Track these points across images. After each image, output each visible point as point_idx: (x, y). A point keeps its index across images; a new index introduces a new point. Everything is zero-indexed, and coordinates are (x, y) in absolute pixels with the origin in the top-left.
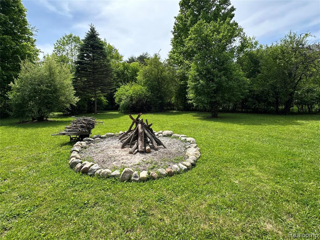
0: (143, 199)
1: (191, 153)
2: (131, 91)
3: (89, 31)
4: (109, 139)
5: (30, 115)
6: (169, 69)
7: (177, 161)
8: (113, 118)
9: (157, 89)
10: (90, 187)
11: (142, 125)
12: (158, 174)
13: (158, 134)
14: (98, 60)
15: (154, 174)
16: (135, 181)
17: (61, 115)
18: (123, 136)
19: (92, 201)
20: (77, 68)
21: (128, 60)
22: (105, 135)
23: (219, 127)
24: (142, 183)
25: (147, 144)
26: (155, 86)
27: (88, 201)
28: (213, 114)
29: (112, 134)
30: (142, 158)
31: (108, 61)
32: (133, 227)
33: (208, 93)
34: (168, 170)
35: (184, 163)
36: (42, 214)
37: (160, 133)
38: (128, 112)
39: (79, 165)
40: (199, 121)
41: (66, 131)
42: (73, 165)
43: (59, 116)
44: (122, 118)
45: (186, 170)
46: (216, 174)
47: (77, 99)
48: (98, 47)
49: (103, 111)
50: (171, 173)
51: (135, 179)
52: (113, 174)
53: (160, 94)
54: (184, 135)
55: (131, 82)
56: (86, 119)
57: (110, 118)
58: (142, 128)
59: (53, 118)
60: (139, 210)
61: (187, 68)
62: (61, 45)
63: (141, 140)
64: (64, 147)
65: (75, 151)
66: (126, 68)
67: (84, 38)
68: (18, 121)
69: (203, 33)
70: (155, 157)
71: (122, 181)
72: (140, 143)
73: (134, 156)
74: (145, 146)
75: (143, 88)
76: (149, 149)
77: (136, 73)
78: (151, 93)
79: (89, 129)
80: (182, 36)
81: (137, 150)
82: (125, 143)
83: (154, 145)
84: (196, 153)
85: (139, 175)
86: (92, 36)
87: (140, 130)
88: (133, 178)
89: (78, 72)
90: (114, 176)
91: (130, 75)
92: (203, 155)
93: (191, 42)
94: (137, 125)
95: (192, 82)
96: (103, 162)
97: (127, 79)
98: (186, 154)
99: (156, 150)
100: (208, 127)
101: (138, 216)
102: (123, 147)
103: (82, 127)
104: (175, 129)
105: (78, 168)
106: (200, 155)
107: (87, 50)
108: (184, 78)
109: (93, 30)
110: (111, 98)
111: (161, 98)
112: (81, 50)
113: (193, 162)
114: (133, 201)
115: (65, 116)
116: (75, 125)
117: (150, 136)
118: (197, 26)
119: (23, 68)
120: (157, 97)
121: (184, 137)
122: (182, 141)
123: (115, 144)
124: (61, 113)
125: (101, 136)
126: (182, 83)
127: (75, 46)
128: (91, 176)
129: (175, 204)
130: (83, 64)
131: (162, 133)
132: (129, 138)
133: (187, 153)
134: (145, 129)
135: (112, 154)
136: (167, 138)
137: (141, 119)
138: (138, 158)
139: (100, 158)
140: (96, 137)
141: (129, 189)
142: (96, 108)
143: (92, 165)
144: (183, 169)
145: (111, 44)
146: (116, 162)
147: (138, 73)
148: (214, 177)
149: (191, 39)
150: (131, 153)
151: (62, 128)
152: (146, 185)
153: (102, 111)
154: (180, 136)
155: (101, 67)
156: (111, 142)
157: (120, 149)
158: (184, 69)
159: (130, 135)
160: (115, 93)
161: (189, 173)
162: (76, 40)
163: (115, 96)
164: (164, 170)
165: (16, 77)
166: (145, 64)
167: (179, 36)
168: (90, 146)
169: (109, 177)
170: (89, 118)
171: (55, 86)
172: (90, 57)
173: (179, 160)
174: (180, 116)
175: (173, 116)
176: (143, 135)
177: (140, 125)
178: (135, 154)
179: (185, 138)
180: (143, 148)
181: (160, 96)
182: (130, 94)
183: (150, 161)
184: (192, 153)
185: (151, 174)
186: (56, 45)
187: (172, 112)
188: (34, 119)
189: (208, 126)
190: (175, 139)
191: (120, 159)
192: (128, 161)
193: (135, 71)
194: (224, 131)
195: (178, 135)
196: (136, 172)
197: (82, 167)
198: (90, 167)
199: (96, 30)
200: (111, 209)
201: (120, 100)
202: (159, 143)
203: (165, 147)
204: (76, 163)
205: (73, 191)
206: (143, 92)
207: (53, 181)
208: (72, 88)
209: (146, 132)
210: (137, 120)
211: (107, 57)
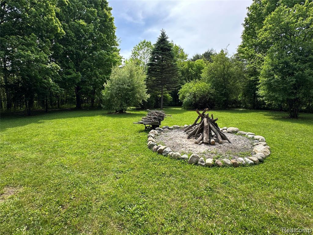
0: (210, 180)
1: (258, 150)
2: (195, 88)
3: (160, 36)
4: (176, 130)
5: (115, 108)
6: (237, 64)
7: (243, 156)
8: (177, 113)
9: (222, 85)
10: (165, 164)
11: (207, 119)
12: (223, 163)
13: (222, 130)
14: (166, 61)
15: (219, 162)
16: (202, 165)
17: (135, 109)
18: (188, 129)
19: (168, 173)
20: (149, 69)
21: (193, 58)
22: (172, 127)
23: (299, 128)
24: (207, 168)
25: (211, 138)
26: (220, 82)
27: (165, 172)
28: (291, 114)
29: (178, 126)
30: (207, 148)
31: (175, 61)
32: (202, 196)
33: (285, 90)
34: (234, 161)
35: (250, 157)
36: (136, 174)
37: (225, 129)
38: (190, 109)
39: (155, 147)
40: (271, 120)
41: (143, 121)
42: (151, 147)
43: (133, 110)
44: (185, 113)
45: (251, 165)
46: (289, 174)
47: (149, 96)
48: (167, 49)
49: (168, 107)
50: (236, 165)
51: (202, 164)
52: (183, 156)
53: (225, 91)
54: (251, 133)
55: (194, 80)
56: (158, 112)
57: (174, 113)
58: (207, 122)
59: (129, 111)
60: (207, 187)
61: (259, 62)
62: (137, 50)
63: (206, 133)
64: (141, 133)
65: (151, 136)
66: (191, 66)
67: (155, 43)
68: (107, 112)
69: (283, 21)
70: (220, 149)
71: (190, 163)
72: (205, 136)
73: (199, 146)
74: (210, 139)
75: (207, 85)
76: (214, 141)
77: (200, 70)
78: (215, 89)
79: (160, 120)
80: (255, 27)
81: (201, 142)
82: (190, 134)
83: (219, 139)
84: (265, 150)
85: (205, 160)
86: (163, 40)
87: (206, 124)
88: (199, 163)
89: (149, 72)
90: (183, 158)
91: (194, 72)
92: (273, 154)
93: (266, 33)
94: (202, 119)
95: (265, 77)
96: (173, 147)
97: (191, 77)
98: (253, 151)
99: (221, 143)
100: (283, 128)
101: (205, 190)
102: (189, 138)
103: (155, 118)
104: (240, 127)
105: (155, 149)
106: (269, 153)
107: (158, 53)
108: (254, 73)
109: (163, 35)
110: (175, 95)
111: (226, 95)
112: (153, 53)
113: (261, 158)
114: (200, 179)
115: (138, 110)
116: (150, 116)
117: (215, 130)
118: (274, 14)
119: (113, 71)
120: (222, 95)
121: (251, 134)
122: (249, 138)
123: (181, 135)
124: (135, 108)
125: (169, 127)
126: (252, 78)
127: (147, 50)
128: (165, 156)
129: (239, 189)
130: (154, 66)
131: (226, 130)
132: (195, 130)
133: (254, 149)
134: (210, 124)
135: (180, 142)
136: (232, 134)
137: (206, 114)
138: (203, 148)
139: (170, 144)
140: (165, 128)
141: (197, 170)
142: (162, 104)
143: (166, 148)
144: (249, 163)
145: (177, 45)
146: (184, 149)
147: (202, 71)
148: (285, 175)
149: (266, 30)
150: (196, 143)
151: (140, 119)
152: (212, 170)
153: (166, 107)
154: (247, 134)
155: (169, 67)
156: (177, 133)
157: (186, 139)
158: (255, 63)
159: (195, 128)
160: (179, 90)
161: (255, 167)
162: (148, 44)
163: (179, 93)
164: (229, 161)
165: (108, 79)
166: (210, 61)
167: (251, 27)
168: (161, 134)
169: (179, 159)
170: (160, 111)
171: (133, 85)
172: (160, 58)
173: (245, 155)
174: (247, 114)
175: (238, 114)
176: (208, 128)
177: (205, 120)
178: (200, 144)
179: (253, 136)
180: (208, 140)
181: (225, 93)
182: (193, 91)
183: (214, 152)
184: (260, 150)
185: (216, 161)
186: (133, 51)
187: (238, 110)
188: (117, 111)
189: (283, 126)
190: (240, 136)
191: (187, 147)
192: (194, 150)
193: (200, 69)
194: (305, 133)
195: (245, 133)
196: (202, 158)
197: (158, 148)
198: (164, 149)
199: (165, 34)
200: (183, 181)
201: (184, 97)
202: (224, 138)
203: (230, 142)
204: (153, 145)
205: (153, 164)
206: (207, 89)
207: (138, 155)
208: (145, 86)
209: (211, 126)
210: (203, 114)
211: (174, 57)
